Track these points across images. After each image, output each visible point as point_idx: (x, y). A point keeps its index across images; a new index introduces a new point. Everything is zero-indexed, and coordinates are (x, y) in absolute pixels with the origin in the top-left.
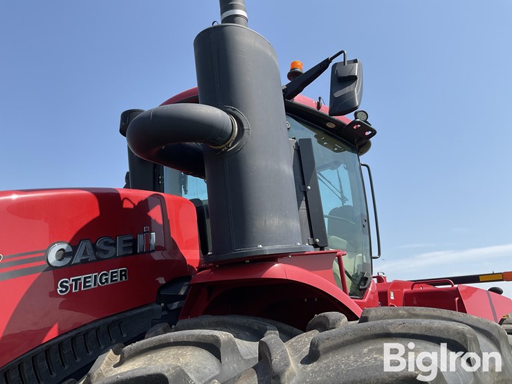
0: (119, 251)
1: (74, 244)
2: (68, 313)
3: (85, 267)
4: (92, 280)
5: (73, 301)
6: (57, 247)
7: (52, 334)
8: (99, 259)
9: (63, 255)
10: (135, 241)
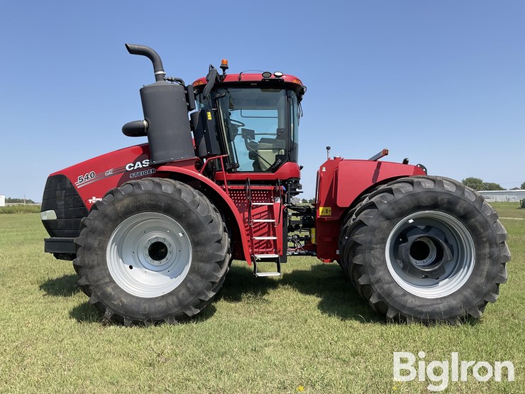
1: (134, 163)
4: (141, 174)
8: (143, 167)
9: (130, 167)
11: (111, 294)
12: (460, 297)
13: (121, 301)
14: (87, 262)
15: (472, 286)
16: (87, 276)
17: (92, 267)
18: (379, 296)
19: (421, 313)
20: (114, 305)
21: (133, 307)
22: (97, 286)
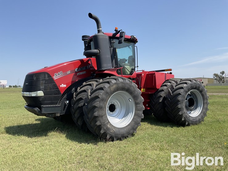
0: (84, 69)
1: (78, 68)
2: (78, 78)
3: (80, 71)
4: (81, 73)
5: (79, 76)
6: (76, 69)
7: (77, 80)
8: (82, 70)
9: (77, 70)
10: (87, 67)
11: (109, 128)
12: (200, 116)
13: (113, 130)
14: (100, 114)
15: (203, 112)
16: (100, 120)
17: (102, 116)
18: (185, 118)
19: (193, 122)
20: (111, 132)
21: (118, 132)
22: (104, 125)
